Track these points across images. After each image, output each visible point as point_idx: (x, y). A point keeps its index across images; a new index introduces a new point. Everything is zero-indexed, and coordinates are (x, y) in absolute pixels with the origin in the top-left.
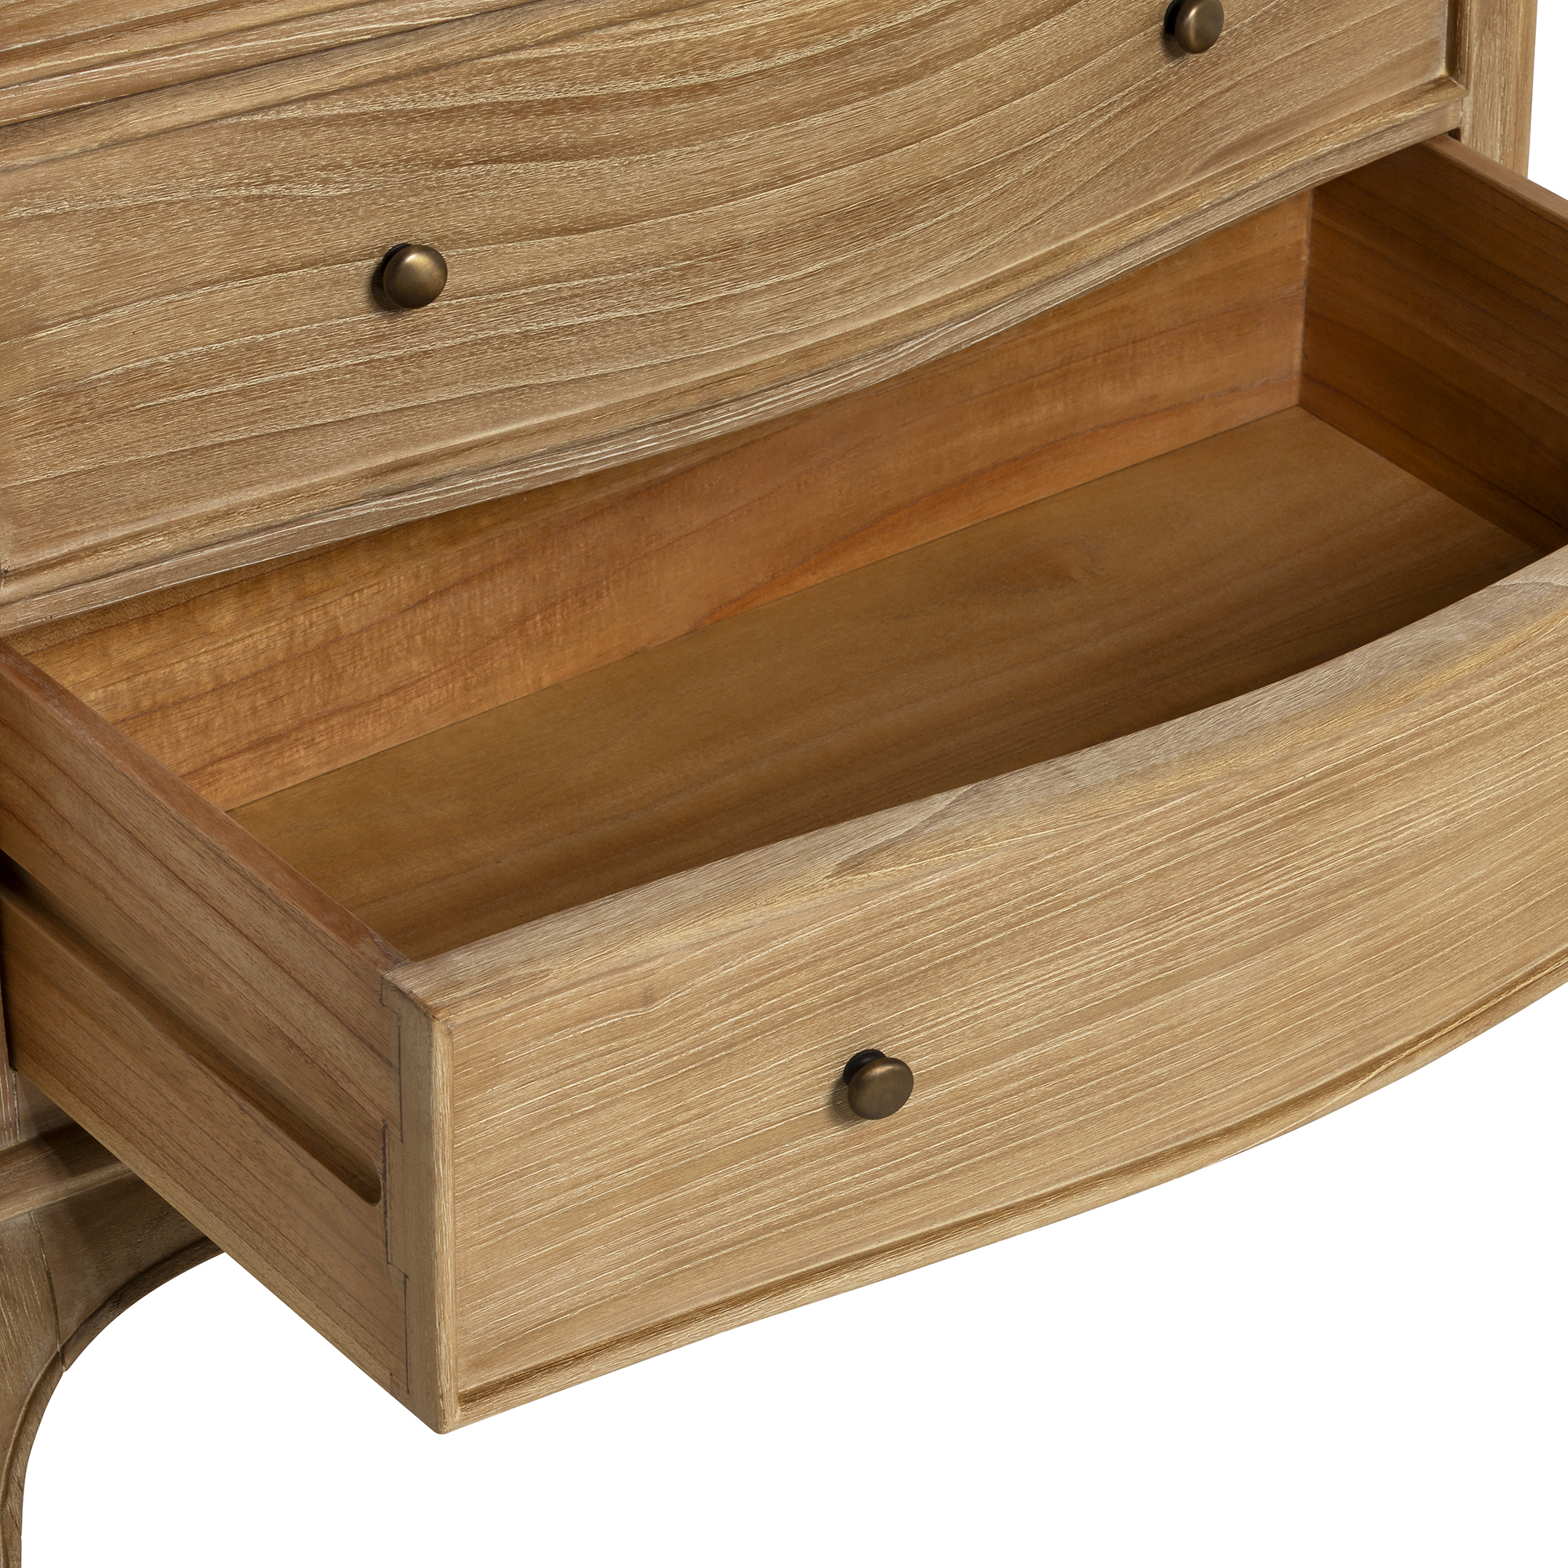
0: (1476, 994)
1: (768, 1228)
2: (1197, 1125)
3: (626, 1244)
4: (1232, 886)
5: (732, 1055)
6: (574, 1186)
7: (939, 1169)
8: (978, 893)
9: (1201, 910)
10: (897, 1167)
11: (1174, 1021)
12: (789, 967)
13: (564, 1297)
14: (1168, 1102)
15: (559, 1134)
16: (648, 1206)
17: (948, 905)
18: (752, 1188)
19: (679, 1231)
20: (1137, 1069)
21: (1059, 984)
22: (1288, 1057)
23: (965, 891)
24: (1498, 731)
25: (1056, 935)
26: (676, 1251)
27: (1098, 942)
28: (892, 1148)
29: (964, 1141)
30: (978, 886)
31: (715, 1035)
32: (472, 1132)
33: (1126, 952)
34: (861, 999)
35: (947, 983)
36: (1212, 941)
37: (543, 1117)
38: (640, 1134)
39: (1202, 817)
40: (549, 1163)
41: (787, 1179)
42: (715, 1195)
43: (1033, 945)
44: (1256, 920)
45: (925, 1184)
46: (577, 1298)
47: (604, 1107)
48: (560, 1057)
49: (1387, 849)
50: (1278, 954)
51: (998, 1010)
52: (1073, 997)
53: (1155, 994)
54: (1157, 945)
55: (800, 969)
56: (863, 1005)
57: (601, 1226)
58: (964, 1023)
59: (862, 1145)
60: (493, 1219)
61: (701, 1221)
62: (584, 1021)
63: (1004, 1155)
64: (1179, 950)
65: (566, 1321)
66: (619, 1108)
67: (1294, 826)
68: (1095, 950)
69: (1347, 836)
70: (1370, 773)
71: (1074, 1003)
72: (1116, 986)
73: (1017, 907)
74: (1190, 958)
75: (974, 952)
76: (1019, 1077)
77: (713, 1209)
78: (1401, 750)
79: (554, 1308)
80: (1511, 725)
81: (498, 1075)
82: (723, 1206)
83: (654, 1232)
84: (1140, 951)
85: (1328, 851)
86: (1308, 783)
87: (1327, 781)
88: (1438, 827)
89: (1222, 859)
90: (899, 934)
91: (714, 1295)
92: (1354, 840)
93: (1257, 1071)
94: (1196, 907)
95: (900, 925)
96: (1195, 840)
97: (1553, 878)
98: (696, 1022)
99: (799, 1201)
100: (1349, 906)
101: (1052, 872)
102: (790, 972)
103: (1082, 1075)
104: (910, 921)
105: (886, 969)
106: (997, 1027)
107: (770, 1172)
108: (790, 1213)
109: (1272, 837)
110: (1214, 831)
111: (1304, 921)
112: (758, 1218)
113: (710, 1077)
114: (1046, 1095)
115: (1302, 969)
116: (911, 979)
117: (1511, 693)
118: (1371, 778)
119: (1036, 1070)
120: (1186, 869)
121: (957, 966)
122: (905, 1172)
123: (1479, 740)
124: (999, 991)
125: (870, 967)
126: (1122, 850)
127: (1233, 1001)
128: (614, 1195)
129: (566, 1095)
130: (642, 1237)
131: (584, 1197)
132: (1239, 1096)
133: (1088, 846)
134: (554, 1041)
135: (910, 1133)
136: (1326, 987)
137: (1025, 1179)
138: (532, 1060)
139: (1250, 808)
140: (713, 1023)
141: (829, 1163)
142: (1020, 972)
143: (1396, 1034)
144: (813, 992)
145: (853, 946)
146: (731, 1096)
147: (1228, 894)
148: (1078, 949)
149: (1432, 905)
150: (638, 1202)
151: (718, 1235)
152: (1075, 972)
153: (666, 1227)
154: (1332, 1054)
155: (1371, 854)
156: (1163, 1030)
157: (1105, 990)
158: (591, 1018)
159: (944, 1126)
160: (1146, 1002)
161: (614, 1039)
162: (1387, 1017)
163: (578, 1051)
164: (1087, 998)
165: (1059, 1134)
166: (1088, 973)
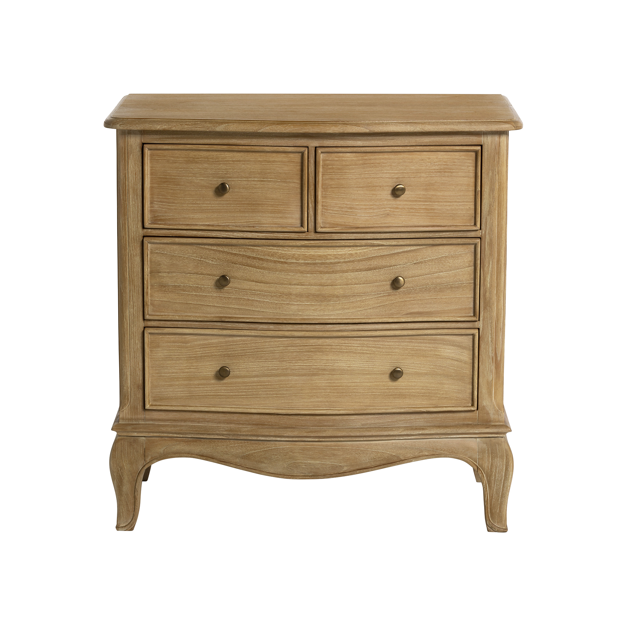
0: (360, 407)
1: (208, 395)
2: (293, 406)
3: (182, 388)
4: (297, 360)
5: (201, 359)
6: (173, 373)
7: (241, 396)
8: (246, 344)
9: (291, 363)
10: (233, 392)
11: (286, 383)
12: (211, 346)
13: (171, 394)
14: (286, 399)
15: (169, 362)
16: (186, 382)
17: (241, 344)
18: (206, 386)
19: (192, 389)
20: (279, 390)
21: (262, 367)
22: (312, 400)
23: (244, 343)
24: (359, 353)
25: (262, 357)
26: (192, 393)
27: (270, 361)
28: (232, 388)
29: (245, 392)
30: (246, 342)
31: (198, 354)
32: (154, 355)
33: (276, 365)
34: (225, 357)
35: (241, 359)
36: (293, 370)
37: (167, 358)
38: (184, 368)
39: (290, 344)
40: (168, 367)
41: (212, 387)
42: (199, 385)
43: (257, 358)
44: (303, 369)
45: (238, 398)
46: (173, 395)
47: (178, 360)
48: (170, 348)
49: (333, 366)
50: (309, 378)
51: (251, 368)
52: (266, 371)
53: (282, 376)
54: (282, 366)
55: (214, 347)
56: (225, 358)
57: (177, 383)
58: (245, 368)
59: (226, 385)
60: (157, 373)
61: (196, 389)
62: (174, 342)
63: (253, 397)
64: (286, 369)
65: (171, 399)
66: (180, 361)
67: (310, 353)
68: (269, 363)
69: (323, 360)
70: (327, 349)
71: (266, 372)
72: (274, 371)
73: (254, 349)
74: (289, 372)
75: (246, 355)
76: (255, 383)
77: (198, 388)
78: (334, 347)
79: (169, 395)
80: (363, 353)
81: (158, 347)
82: (200, 388)
83: (187, 388)
84: (279, 366)
85: (319, 361)
86: (313, 346)
87: (317, 347)
88: (345, 367)
89: (295, 354)
90: (231, 347)
91: (199, 405)
92: (324, 361)
93: (305, 400)
94: (290, 362)
95: (232, 345)
96: (289, 348)
97: (379, 391)
98: (195, 350)
99: (214, 392)
100: (324, 374)
101: (260, 344)
102: (212, 347)
103: (268, 387)
104: (234, 345)
105: (230, 353)
106: (251, 371)
107: (209, 384)
108: (213, 394)
109: (305, 354)
110: (293, 348)
111: (314, 373)
112: (206, 393)
113: (198, 362)
114: (261, 388)
115: (314, 383)
116: (234, 356)
117: (362, 347)
118: (328, 350)
119: (259, 383)
120: (287, 353)
121: (243, 356)
122: (234, 394)
123: (355, 353)
124: (251, 364)
125: (226, 351)
126: (273, 345)
127: (298, 384)
128: (180, 378)
129: (171, 355)
130: (185, 388)
131: (173, 376)
132: (301, 404)
133: (267, 342)
134: (169, 344)
135: (235, 386)
136: (320, 389)
137: (257, 404)
138: (164, 346)
139: (300, 346)
140: (198, 352)
141: (219, 387)
142: (255, 362)
143: (339, 406)
144: (216, 352)
145: (223, 346)
146: (201, 367)
147: (296, 361)
148: (266, 361)
149: (345, 383)
150: (184, 381)
151: (199, 393)
152: (266, 366)
153: (189, 388)
154: (323, 404)
155: (329, 366)
156: (284, 384)
157: (272, 372)
158: (176, 342)
159: (242, 387)
160: (280, 377)
161: (180, 348)
162: (336, 402)
163: (173, 348)
164: (268, 372)
165: (264, 397)
166: (268, 367)
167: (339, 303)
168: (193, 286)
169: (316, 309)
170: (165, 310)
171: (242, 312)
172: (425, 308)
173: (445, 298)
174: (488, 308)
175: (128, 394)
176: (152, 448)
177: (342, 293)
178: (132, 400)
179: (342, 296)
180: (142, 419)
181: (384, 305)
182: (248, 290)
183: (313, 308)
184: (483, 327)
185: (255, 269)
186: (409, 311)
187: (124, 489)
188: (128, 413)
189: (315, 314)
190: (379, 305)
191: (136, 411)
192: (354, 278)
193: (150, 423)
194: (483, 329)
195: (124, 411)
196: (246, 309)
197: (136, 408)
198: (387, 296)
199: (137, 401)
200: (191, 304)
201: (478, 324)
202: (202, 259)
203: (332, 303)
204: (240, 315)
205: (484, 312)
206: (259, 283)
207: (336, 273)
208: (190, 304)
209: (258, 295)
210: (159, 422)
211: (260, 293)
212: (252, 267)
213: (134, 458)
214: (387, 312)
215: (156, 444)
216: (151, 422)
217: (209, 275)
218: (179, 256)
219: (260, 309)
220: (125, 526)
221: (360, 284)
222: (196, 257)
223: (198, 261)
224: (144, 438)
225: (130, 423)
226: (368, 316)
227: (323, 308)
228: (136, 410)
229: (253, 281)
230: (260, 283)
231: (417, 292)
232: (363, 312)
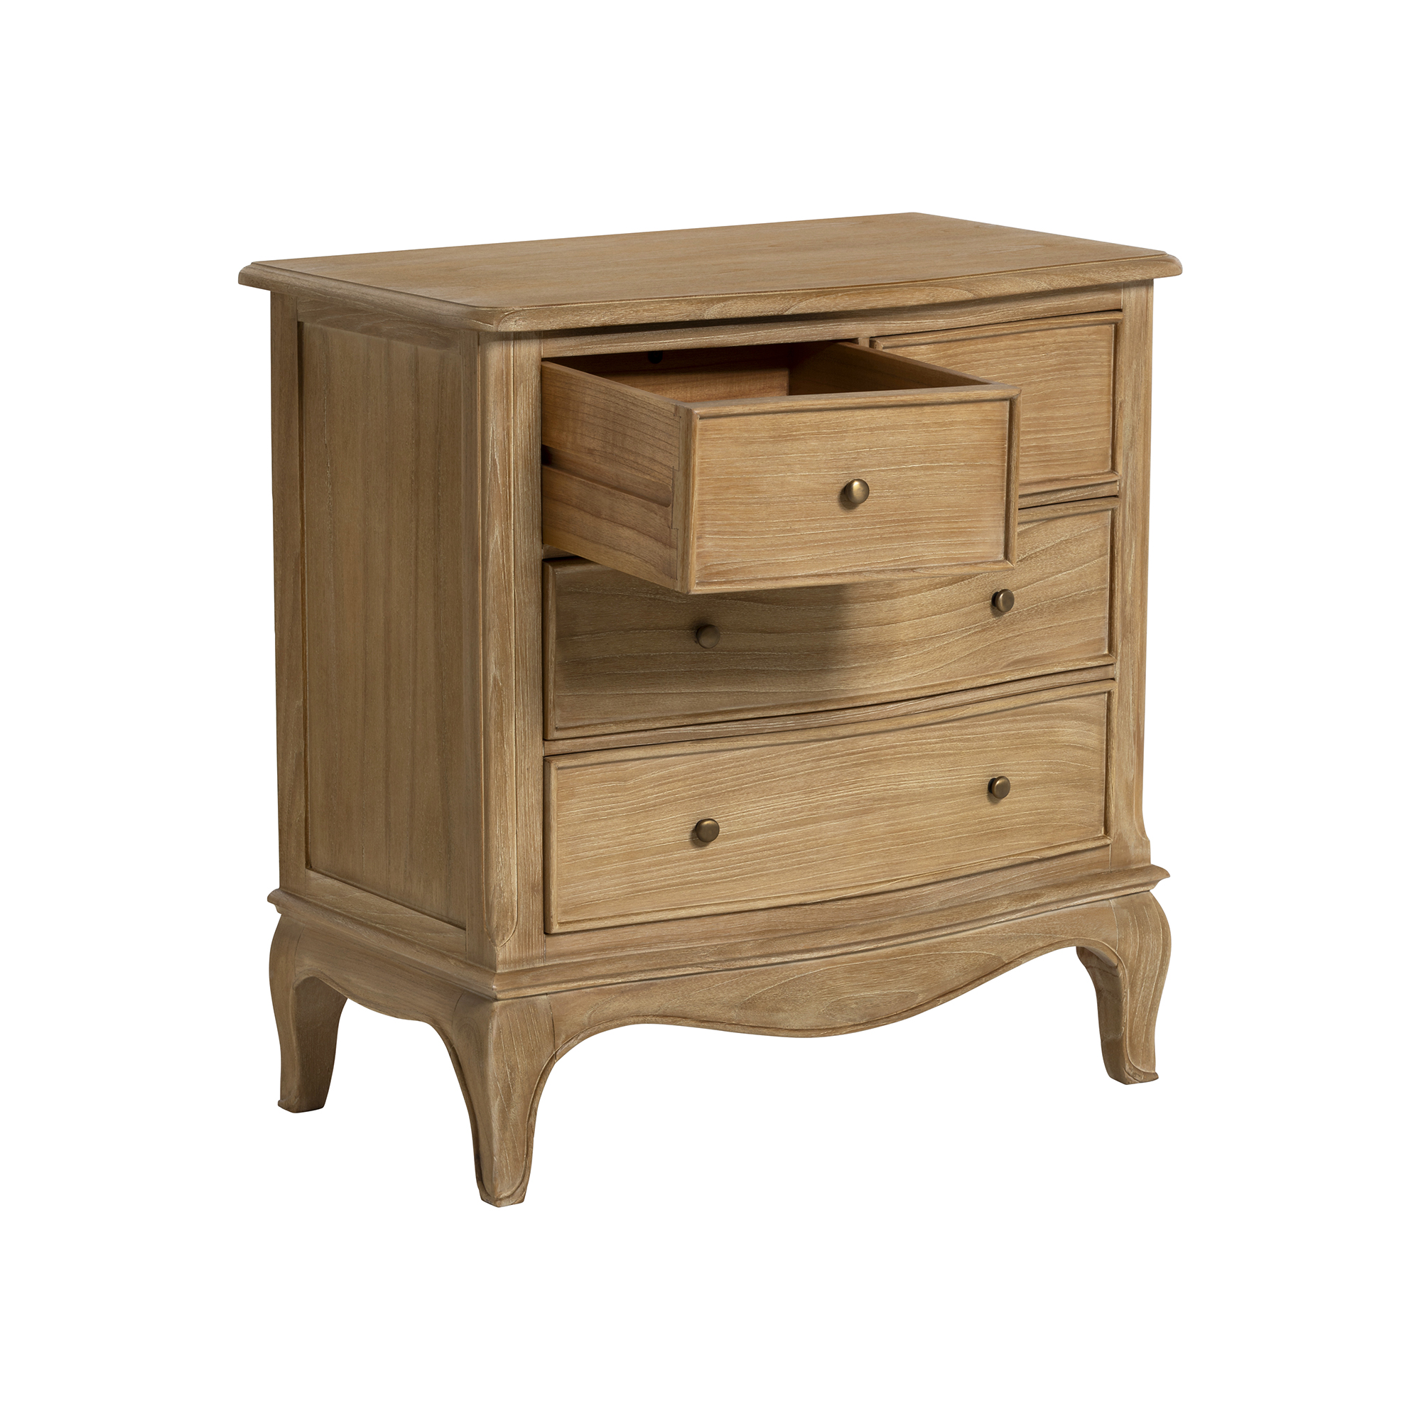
0: (938, 867)
1: (669, 886)
2: (828, 884)
3: (618, 878)
4: (837, 786)
5: (655, 810)
6: (600, 848)
7: (731, 876)
8: (743, 765)
9: (825, 793)
10: (715, 872)
11: (817, 837)
12: (675, 779)
13: (596, 894)
14: (817, 871)
15: (593, 826)
16: (625, 864)
17: (732, 768)
18: (663, 867)
19: (637, 878)
20: (804, 853)
21: (773, 810)
22: (862, 866)
23: (738, 763)
24: (938, 756)
25: (772, 789)
26: (635, 886)
27: (788, 796)
28: (714, 863)
29: (740, 867)
30: (742, 762)
31: (649, 800)
32: (564, 816)
33: (798, 803)
34: (701, 798)
35: (732, 799)
36: (830, 807)
37: (589, 817)
38: (622, 833)
39: (824, 754)
40: (590, 836)
41: (676, 867)
42: (650, 867)
43: (763, 791)
44: (847, 803)
45: (726, 882)
46: (600, 895)
47: (610, 819)
48: (594, 794)
49: (896, 789)
50: (856, 820)
51: (751, 815)
52: (779, 817)
53: (810, 824)
54: (809, 803)
55: (679, 781)
56: (702, 801)
57: (609, 868)
58: (739, 817)
59: (702, 859)
60: (571, 853)
61: (645, 876)
62: (603, 782)
63: (755, 876)
64: (817, 807)
65: (597, 904)
66: (615, 821)
67: (859, 768)
68: (786, 799)
69: (881, 778)
70: (887, 755)
71: (779, 819)
72: (794, 816)
73: (757, 774)
74: (822, 812)
75: (742, 789)
76: (760, 845)
77: (649, 872)
78: (899, 749)
79: (592, 897)
80: (944, 755)
81: (573, 795)
82: (652, 871)
83: (628, 876)
84: (803, 804)
85: (873, 783)
86: (864, 752)
87: (871, 753)
88: (916, 788)
89: (833, 774)
90: (714, 775)
91: (649, 909)
92: (883, 781)
93: (851, 868)
94: (824, 791)
95: (715, 772)
96: (823, 763)
97: (967, 829)
98: (642, 793)
99: (680, 877)
100: (882, 809)
101: (770, 763)
102: (676, 781)
103: (783, 850)
104: (718, 771)
105: (710, 788)
106: (751, 822)
107: (670, 862)
108: (677, 881)
109: (851, 770)
110: (829, 762)
111: (866, 809)
112: (665, 880)
113: (648, 817)
114: (770, 856)
115: (866, 829)
116: (719, 794)
117: (943, 742)
118: (889, 757)
119: (766, 844)
120: (819, 774)
121: (736, 793)
122: (718, 875)
123: (931, 757)
124: (751, 807)
125: (704, 786)
126: (794, 760)
127: (839, 835)
128: (613, 856)
129: (596, 810)
130: (624, 877)
131: (602, 854)
132: (843, 876)
133: (782, 755)
134: (593, 787)
135: (720, 859)
136: (875, 841)
137: (763, 889)
138: (585, 793)
139: (842, 756)
140: (649, 795)
141: (690, 864)
142: (759, 801)
143: (905, 871)
144: (684, 791)
145: (698, 776)
146: (655, 826)
147: (835, 789)
148: (780, 797)
149: (916, 820)
150: (622, 861)
151: (651, 883)
152: (779, 806)
153: (632, 875)
154: (880, 870)
155: (890, 789)
156: (813, 840)
157: (791, 817)
158: (606, 781)
159: (733, 859)
160: (806, 826)
161: (614, 792)
162: (901, 862)
163: (601, 794)
164: (784, 818)
165: (776, 873)
166: (784, 808)
167: (908, 657)
168: (640, 656)
169: (870, 675)
170: (583, 715)
171: (735, 700)
172: (1035, 648)
173: (1065, 625)
174: (1129, 635)
175: (512, 906)
176: (567, 1015)
177: (912, 635)
178: (521, 919)
179: (912, 642)
180: (539, 958)
181: (975, 652)
182: (747, 651)
183: (864, 674)
184: (1120, 674)
185: (761, 605)
186: (1012, 659)
187: (512, 1114)
188: (515, 949)
189: (868, 686)
190: (968, 652)
191: (529, 941)
192: (931, 602)
193: (555, 963)
194: (1120, 679)
195: (507, 944)
196: (741, 692)
197: (529, 935)
198: (980, 632)
199: (531, 918)
200: (636, 694)
201: (1113, 670)
202: (658, 596)
203: (896, 658)
204: (730, 706)
205: (1122, 644)
206: (768, 633)
207: (903, 596)
208: (632, 694)
209: (765, 658)
210: (572, 959)
211: (770, 655)
212: (755, 601)
213: (534, 1042)
214: (979, 665)
215: (572, 1005)
216: (558, 961)
217: (672, 629)
218: (612, 595)
219: (770, 689)
220: (512, 1194)
221: (941, 613)
222: (647, 593)
223: (651, 602)
224: (545, 997)
225: (518, 969)
226: (951, 678)
227: (880, 671)
228: (529, 939)
229: (756, 631)
230: (771, 633)
231: (1023, 617)
232: (944, 671)
